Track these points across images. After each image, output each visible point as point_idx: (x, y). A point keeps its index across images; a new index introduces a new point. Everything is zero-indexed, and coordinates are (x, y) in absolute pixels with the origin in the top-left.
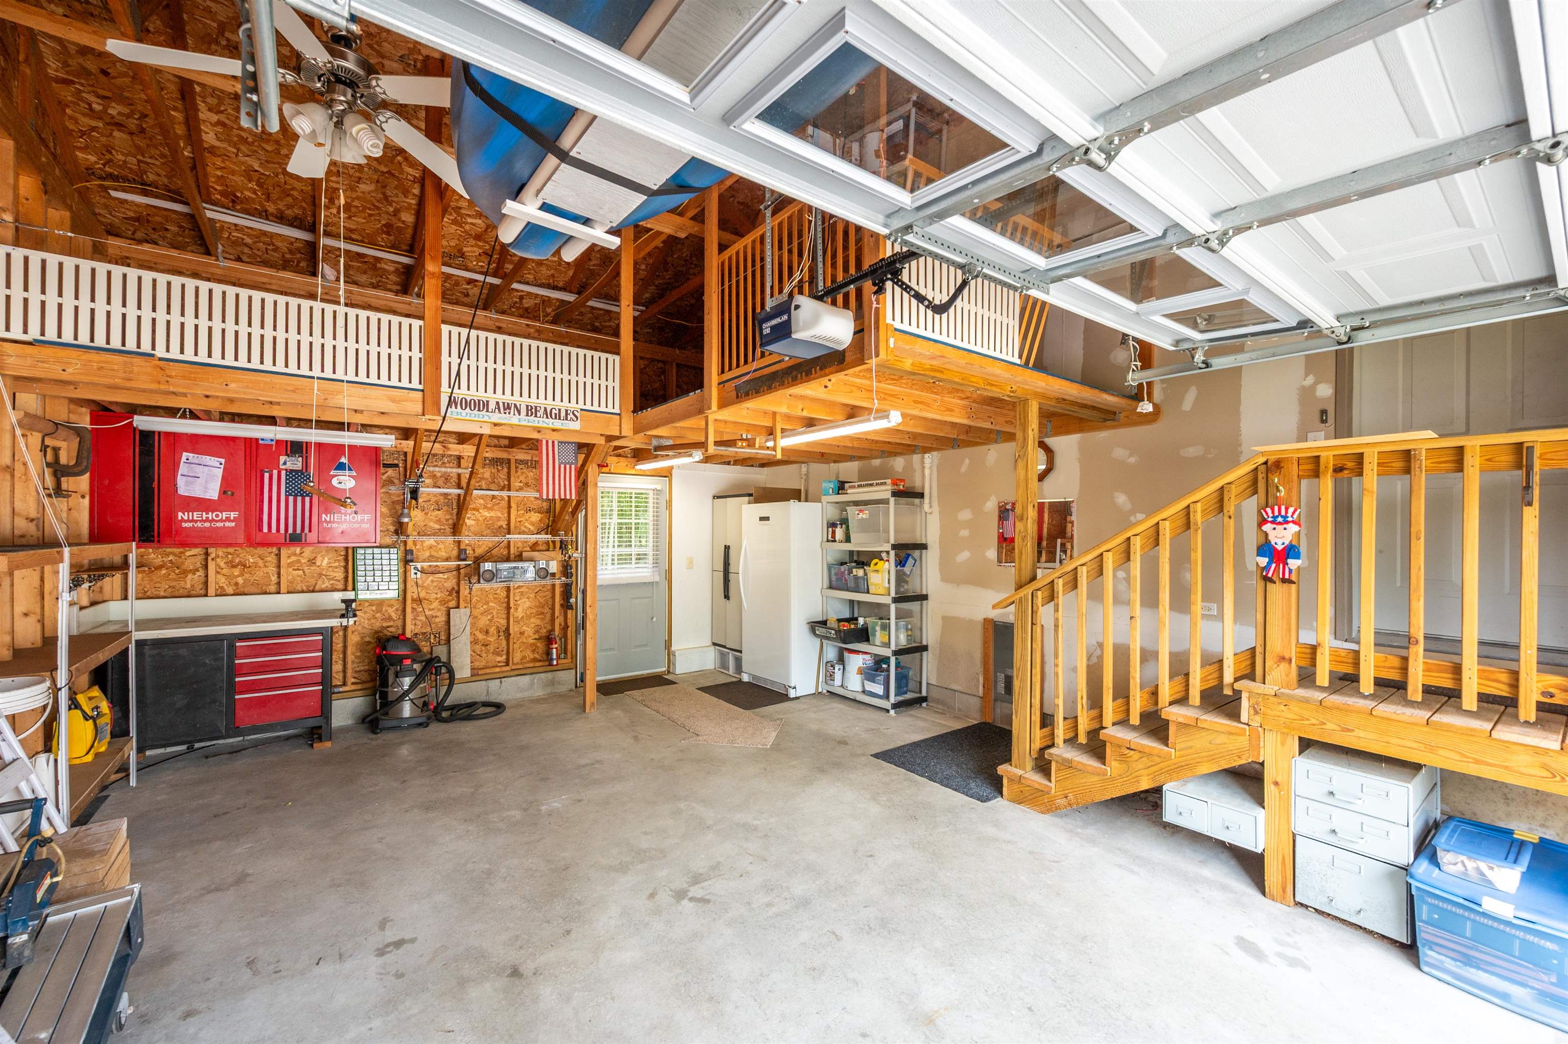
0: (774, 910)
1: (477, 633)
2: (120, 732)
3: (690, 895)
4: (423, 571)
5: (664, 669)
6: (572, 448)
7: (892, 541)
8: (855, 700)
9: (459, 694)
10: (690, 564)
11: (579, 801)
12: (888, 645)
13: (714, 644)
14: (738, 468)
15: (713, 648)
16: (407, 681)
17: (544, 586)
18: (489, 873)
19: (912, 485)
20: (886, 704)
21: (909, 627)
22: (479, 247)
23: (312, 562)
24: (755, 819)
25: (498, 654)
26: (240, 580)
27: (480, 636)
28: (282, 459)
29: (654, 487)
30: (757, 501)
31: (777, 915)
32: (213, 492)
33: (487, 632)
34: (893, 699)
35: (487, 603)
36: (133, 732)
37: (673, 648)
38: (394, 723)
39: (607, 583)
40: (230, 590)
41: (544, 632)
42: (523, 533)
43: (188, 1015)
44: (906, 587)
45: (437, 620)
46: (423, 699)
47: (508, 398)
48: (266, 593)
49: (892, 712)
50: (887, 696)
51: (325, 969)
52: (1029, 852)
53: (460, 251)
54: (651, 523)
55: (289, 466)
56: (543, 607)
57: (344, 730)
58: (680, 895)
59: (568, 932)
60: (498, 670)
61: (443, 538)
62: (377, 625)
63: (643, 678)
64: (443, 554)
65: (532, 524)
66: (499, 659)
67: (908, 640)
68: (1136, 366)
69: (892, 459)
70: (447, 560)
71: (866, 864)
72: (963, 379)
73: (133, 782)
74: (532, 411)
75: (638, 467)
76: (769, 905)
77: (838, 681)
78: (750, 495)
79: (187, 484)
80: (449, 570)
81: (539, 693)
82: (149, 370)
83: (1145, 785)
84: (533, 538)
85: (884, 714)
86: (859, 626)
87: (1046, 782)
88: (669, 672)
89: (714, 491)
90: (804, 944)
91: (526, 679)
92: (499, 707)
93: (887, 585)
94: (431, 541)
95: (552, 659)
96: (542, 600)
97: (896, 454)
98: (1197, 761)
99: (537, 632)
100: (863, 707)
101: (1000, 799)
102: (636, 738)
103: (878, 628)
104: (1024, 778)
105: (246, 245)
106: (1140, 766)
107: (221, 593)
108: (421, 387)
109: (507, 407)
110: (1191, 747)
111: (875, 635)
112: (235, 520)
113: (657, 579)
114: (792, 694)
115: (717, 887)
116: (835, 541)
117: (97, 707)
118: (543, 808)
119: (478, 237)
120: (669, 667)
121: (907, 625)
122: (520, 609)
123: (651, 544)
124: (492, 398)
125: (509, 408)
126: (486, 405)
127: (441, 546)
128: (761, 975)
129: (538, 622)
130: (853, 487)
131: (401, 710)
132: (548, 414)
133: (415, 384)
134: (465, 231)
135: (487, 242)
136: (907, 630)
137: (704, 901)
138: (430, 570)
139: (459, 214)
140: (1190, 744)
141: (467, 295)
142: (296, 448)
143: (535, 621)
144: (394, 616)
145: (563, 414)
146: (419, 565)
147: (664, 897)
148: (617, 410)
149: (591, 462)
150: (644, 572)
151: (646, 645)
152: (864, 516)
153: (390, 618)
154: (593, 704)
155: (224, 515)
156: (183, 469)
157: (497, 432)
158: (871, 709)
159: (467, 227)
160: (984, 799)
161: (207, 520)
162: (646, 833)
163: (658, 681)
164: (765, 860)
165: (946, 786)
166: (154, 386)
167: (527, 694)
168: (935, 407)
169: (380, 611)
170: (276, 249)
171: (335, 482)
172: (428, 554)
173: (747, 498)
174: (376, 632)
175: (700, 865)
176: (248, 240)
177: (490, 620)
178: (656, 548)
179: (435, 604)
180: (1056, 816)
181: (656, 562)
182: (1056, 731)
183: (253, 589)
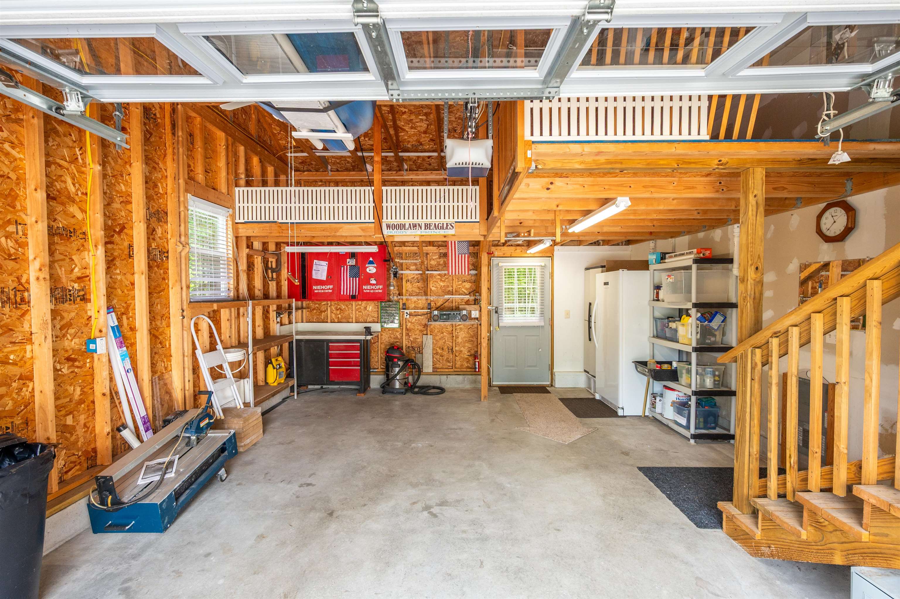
0: (464, 535)
1: (438, 349)
2: (289, 376)
3: (432, 510)
4: (411, 315)
5: (548, 383)
6: (466, 244)
7: (694, 300)
8: (667, 426)
9: (424, 380)
10: (568, 315)
11: (431, 446)
12: (690, 386)
13: (585, 371)
14: (606, 247)
15: (584, 374)
16: (397, 369)
17: (473, 325)
18: (364, 467)
19: (725, 252)
20: (687, 434)
21: (717, 373)
22: (427, 137)
23: (365, 308)
24: (509, 483)
25: (449, 362)
26: (340, 316)
27: (440, 351)
28: (348, 260)
29: (539, 264)
30: (608, 271)
31: (463, 539)
32: (324, 278)
33: (443, 349)
34: (693, 430)
35: (443, 333)
36: (295, 377)
37: (554, 370)
38: (391, 390)
39: (508, 325)
40: (336, 321)
41: (473, 352)
42: (462, 294)
43: (239, 484)
44: (713, 339)
45: (418, 340)
46: (404, 380)
47: (415, 221)
48: (349, 322)
49: (692, 441)
50: (688, 427)
51: (281, 485)
52: (697, 578)
53: (419, 142)
54: (539, 288)
55: (350, 264)
56: (472, 337)
57: (374, 390)
58: (427, 508)
59: (365, 505)
60: (447, 370)
61: (420, 297)
62: (392, 340)
63: (532, 387)
64: (420, 305)
65: (467, 289)
66: (449, 364)
67: (715, 384)
68: (828, 116)
69: (712, 231)
70: (423, 309)
71: (549, 534)
72: (648, 164)
73: (296, 397)
74: (428, 226)
75: (528, 252)
76: (464, 532)
77: (658, 409)
78: (603, 267)
79: (316, 274)
80: (423, 315)
81: (468, 386)
82: (277, 228)
83: (838, 560)
84: (467, 297)
85: (685, 441)
86: (673, 368)
87: (754, 528)
88: (552, 386)
89: (586, 265)
90: (459, 560)
91: (461, 377)
92: (442, 390)
93: (690, 337)
94: (414, 298)
95: (476, 368)
96: (472, 333)
97: (713, 227)
98: (893, 552)
99: (469, 351)
100: (672, 432)
101: (720, 530)
102: (493, 421)
103: (684, 371)
104: (735, 518)
105: (338, 163)
106: (835, 539)
107: (332, 322)
108: (373, 221)
109: (415, 226)
110: (887, 535)
111: (682, 377)
112: (332, 289)
113: (542, 324)
114: (620, 413)
115: (449, 512)
116: (658, 300)
117: (279, 364)
118: (413, 445)
119: (425, 132)
120: (552, 382)
121: (714, 372)
122: (460, 338)
123: (539, 301)
124: (407, 222)
125: (416, 226)
126: (404, 226)
127: (420, 301)
128: (421, 565)
129: (470, 346)
130: (671, 257)
131: (394, 384)
132: (436, 227)
133: (372, 220)
134: (419, 131)
135: (430, 134)
136: (714, 375)
137: (435, 516)
138: (414, 314)
139: (413, 123)
140: (885, 531)
141: (430, 164)
142: (353, 255)
143: (468, 345)
144: (399, 337)
145: (445, 226)
146: (408, 311)
147: (419, 506)
148: (478, 220)
149: (482, 251)
150: (534, 319)
151: (535, 366)
152: (671, 280)
153: (397, 338)
154: (485, 397)
155: (328, 287)
156: (314, 267)
157: (423, 239)
158: (678, 436)
159: (419, 129)
160: (700, 525)
161: (323, 289)
162: (444, 472)
163: (542, 390)
164: (489, 507)
165: (677, 505)
166: (278, 235)
167: (461, 386)
168: (671, 188)
169: (393, 334)
170: (348, 162)
171: (368, 270)
172: (413, 305)
173: (600, 269)
174: (392, 344)
175: (451, 497)
176: (338, 161)
177: (444, 343)
178: (542, 304)
179: (418, 332)
180: (762, 561)
181: (542, 313)
182: (768, 483)
183: (344, 320)
